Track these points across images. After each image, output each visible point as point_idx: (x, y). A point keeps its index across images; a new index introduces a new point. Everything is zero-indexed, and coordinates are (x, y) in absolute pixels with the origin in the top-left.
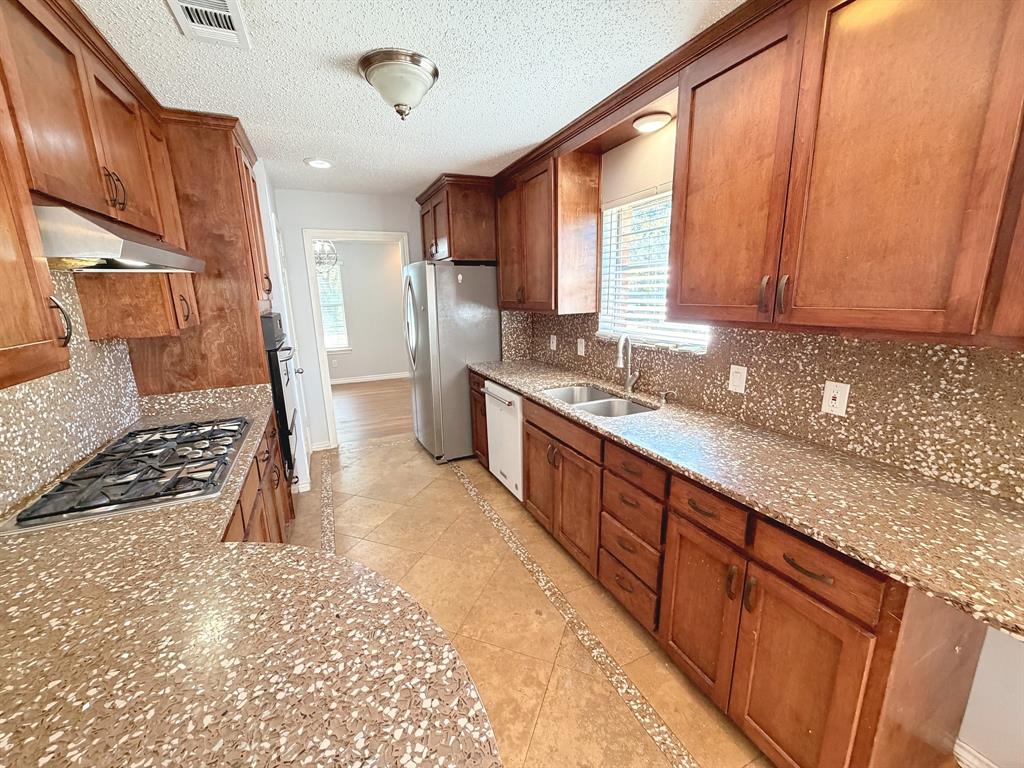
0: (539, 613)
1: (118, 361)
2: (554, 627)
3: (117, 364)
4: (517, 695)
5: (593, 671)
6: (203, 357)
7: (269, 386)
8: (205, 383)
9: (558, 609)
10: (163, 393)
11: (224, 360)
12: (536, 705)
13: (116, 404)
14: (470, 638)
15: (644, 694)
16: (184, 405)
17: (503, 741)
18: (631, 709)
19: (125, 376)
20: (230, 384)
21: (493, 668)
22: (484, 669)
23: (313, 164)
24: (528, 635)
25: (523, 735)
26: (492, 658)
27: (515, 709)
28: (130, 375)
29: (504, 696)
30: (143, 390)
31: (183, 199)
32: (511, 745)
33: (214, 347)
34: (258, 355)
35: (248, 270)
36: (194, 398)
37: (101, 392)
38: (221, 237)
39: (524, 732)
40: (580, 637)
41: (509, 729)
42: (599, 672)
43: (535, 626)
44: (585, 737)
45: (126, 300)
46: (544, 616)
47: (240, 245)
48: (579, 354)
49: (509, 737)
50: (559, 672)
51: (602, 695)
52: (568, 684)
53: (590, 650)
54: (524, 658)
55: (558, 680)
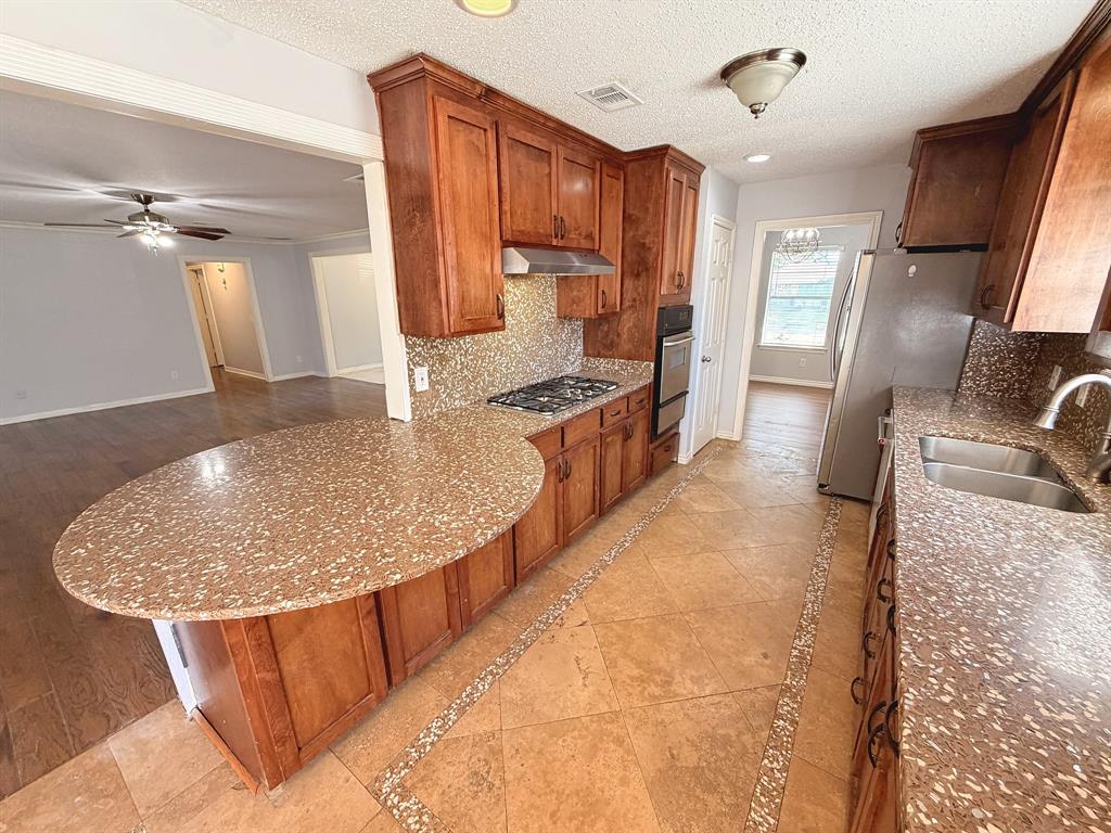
0: (765, 656)
1: (574, 331)
2: (766, 674)
3: (573, 333)
4: (678, 678)
5: (760, 728)
6: (619, 335)
7: (652, 365)
8: (616, 354)
9: (789, 668)
10: (594, 356)
11: (631, 340)
12: (683, 695)
13: (565, 358)
14: (687, 622)
15: (788, 788)
16: (602, 366)
17: (639, 686)
18: (759, 780)
19: (576, 341)
20: (629, 359)
21: (681, 651)
22: (675, 646)
23: (750, 160)
24: (735, 659)
25: (653, 697)
26: (688, 645)
27: (666, 682)
28: (580, 342)
29: (668, 669)
30: (586, 354)
31: (626, 218)
32: (642, 692)
33: (626, 329)
34: (651, 339)
35: (656, 271)
36: (608, 363)
37: (556, 349)
38: (644, 244)
39: (656, 697)
40: (780, 702)
41: (649, 685)
42: (765, 734)
43: (749, 660)
44: (693, 744)
45: (575, 293)
46: (767, 662)
47: (655, 250)
48: (1077, 402)
49: (645, 688)
50: (728, 699)
51: (745, 746)
52: (727, 712)
53: (779, 717)
54: (711, 666)
55: (720, 702)
